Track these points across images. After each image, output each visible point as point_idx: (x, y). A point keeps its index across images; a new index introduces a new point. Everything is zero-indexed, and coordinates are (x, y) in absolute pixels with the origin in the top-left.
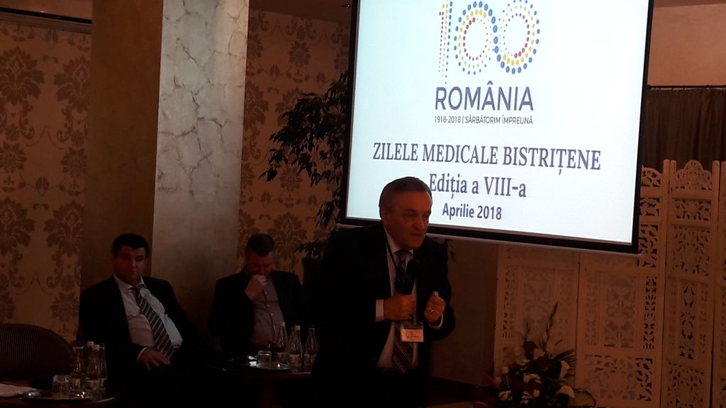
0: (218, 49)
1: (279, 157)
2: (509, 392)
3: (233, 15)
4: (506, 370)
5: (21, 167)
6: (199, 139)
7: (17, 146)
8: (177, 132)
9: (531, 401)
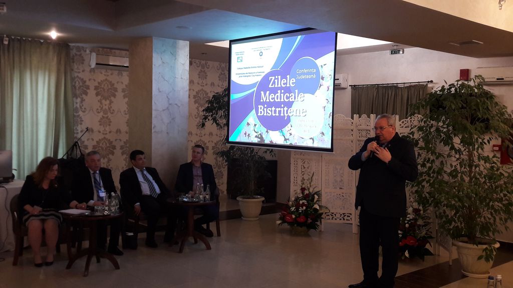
0: (177, 77)
1: (206, 118)
2: (294, 208)
3: (182, 63)
4: (293, 199)
5: (110, 125)
6: (170, 112)
7: (107, 117)
8: (161, 110)
9: (302, 211)
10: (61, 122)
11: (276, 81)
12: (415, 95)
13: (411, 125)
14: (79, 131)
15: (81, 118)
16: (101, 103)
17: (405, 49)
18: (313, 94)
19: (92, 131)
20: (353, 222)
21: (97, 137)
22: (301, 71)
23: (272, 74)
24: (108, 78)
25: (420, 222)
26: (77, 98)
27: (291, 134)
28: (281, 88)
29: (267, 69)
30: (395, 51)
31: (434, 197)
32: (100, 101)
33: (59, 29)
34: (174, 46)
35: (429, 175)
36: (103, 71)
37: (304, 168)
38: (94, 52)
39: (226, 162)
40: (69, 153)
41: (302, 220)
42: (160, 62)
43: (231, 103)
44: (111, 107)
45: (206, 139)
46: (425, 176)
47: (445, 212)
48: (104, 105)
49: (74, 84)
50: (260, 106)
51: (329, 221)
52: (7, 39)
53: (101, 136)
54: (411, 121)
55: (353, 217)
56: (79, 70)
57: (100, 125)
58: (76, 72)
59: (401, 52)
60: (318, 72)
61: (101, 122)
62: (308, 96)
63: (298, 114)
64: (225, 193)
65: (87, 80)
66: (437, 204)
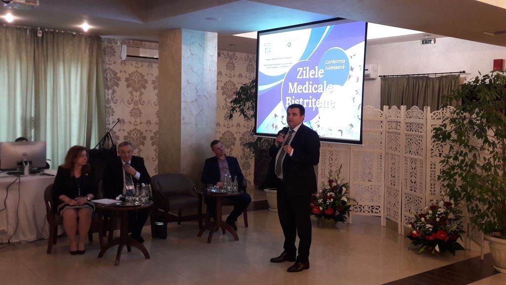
0: (205, 68)
1: (233, 109)
2: (322, 200)
3: (211, 54)
4: (321, 191)
5: (140, 116)
6: (198, 104)
7: (138, 108)
8: (190, 101)
9: (330, 203)
10: (94, 112)
11: (304, 72)
12: (447, 85)
13: (443, 117)
14: (111, 122)
15: (112, 109)
16: (132, 95)
17: (436, 39)
18: (342, 85)
19: (124, 122)
20: (382, 214)
21: (128, 128)
22: (330, 62)
23: (299, 65)
24: (139, 70)
25: (451, 216)
26: (108, 90)
27: (319, 126)
28: (309, 80)
29: (296, 60)
30: (426, 41)
31: (466, 191)
32: (131, 93)
33: (91, 22)
34: (203, 38)
35: (461, 168)
36: (134, 63)
37: (332, 160)
38: (125, 44)
39: (253, 153)
40: (101, 143)
41: (329, 212)
42: (189, 54)
43: (259, 94)
44: (142, 99)
45: (233, 130)
46: (457, 169)
47: (477, 206)
48: (135, 97)
49: (105, 75)
50: (287, 98)
51: (357, 213)
52: (41, 31)
53: (132, 127)
54: (443, 113)
55: (381, 209)
56: (110, 63)
57: (131, 116)
58: (107, 64)
59: (433, 42)
60: (347, 63)
61: (132, 114)
62: (337, 87)
63: (326, 106)
64: (253, 183)
65: (118, 72)
66: (469, 198)
